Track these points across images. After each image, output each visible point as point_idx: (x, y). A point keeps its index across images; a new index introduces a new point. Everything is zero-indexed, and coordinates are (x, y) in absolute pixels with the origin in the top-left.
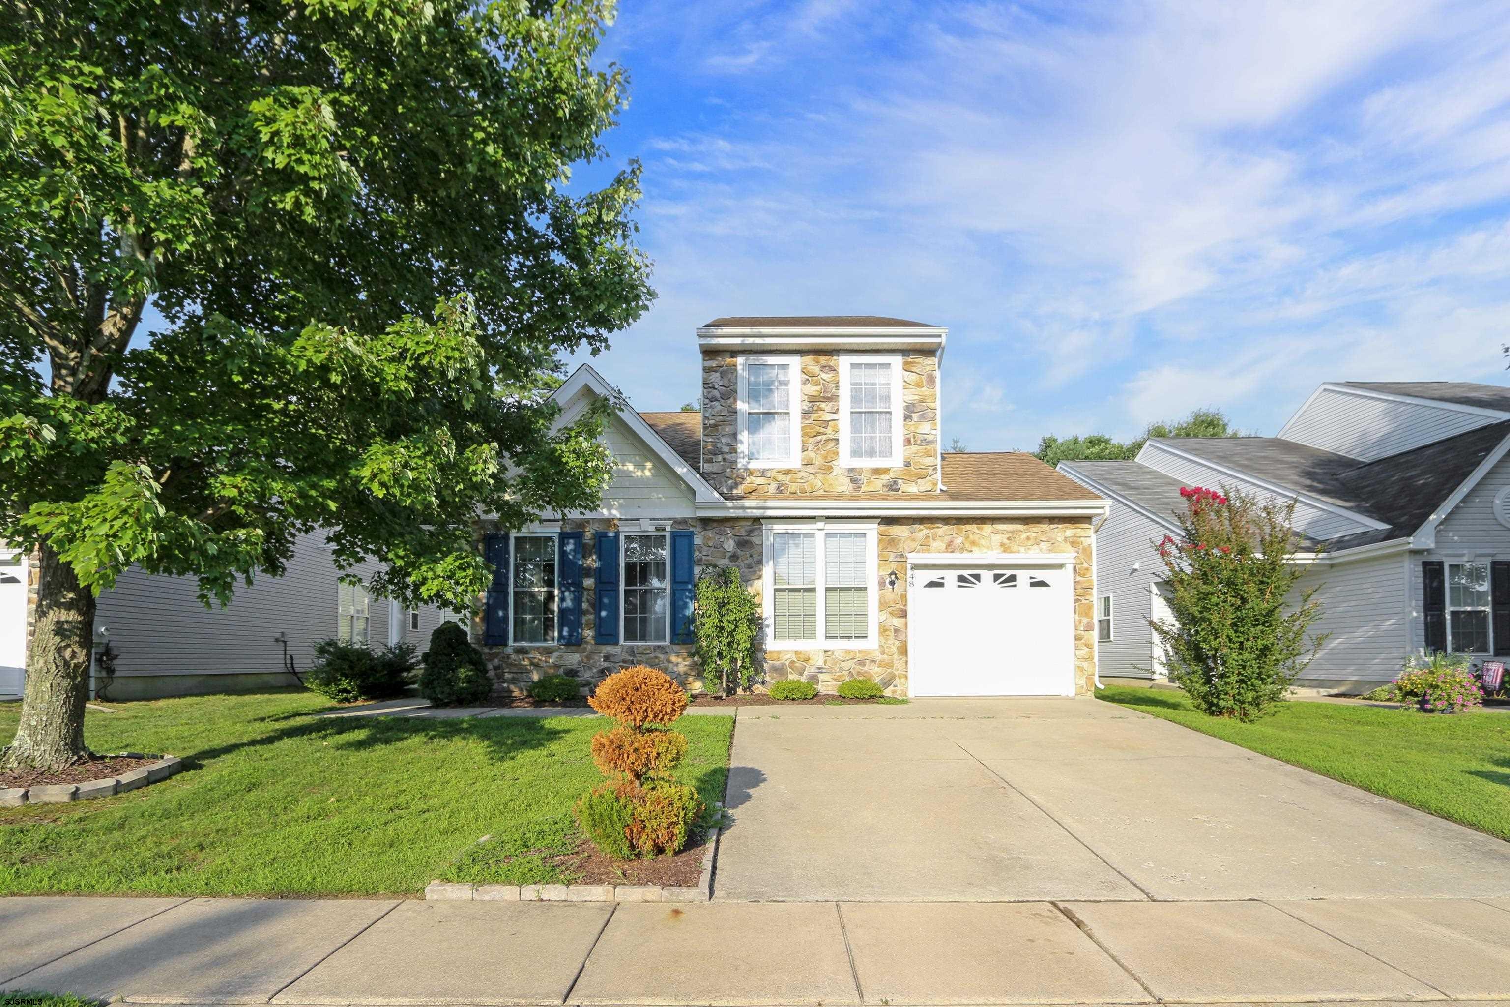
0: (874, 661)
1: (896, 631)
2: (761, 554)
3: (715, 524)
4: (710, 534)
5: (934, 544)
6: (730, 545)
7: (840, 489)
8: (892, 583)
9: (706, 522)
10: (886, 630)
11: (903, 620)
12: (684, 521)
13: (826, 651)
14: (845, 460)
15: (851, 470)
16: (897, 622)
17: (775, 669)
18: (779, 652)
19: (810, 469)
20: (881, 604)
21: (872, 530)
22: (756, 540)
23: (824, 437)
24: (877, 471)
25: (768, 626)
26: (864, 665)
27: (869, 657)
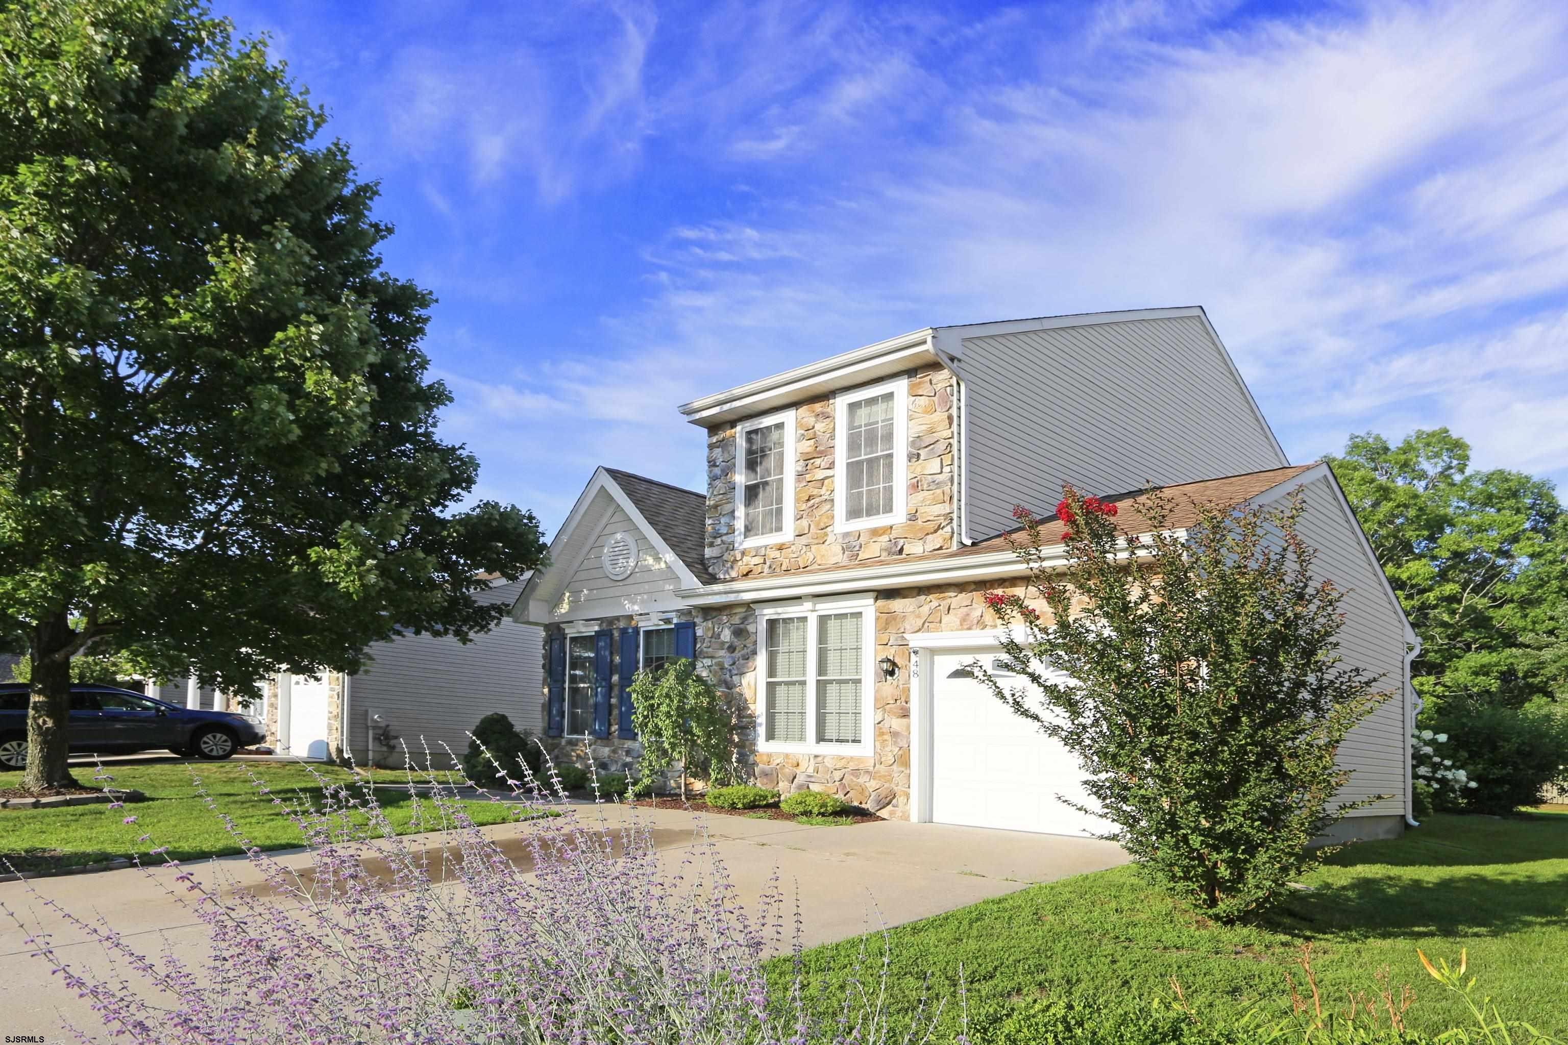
0: (867, 772)
1: (895, 735)
2: (755, 643)
3: (714, 614)
4: (710, 624)
5: (945, 619)
6: (726, 635)
7: (833, 560)
8: (892, 673)
9: (708, 611)
10: (882, 734)
11: (904, 720)
12: (689, 612)
13: (816, 756)
14: (842, 525)
15: (846, 535)
16: (896, 724)
17: (765, 774)
18: (770, 755)
19: (804, 540)
20: (876, 700)
21: (868, 607)
22: (751, 628)
23: (817, 500)
24: (875, 532)
25: (760, 725)
26: (858, 777)
27: (861, 767)
